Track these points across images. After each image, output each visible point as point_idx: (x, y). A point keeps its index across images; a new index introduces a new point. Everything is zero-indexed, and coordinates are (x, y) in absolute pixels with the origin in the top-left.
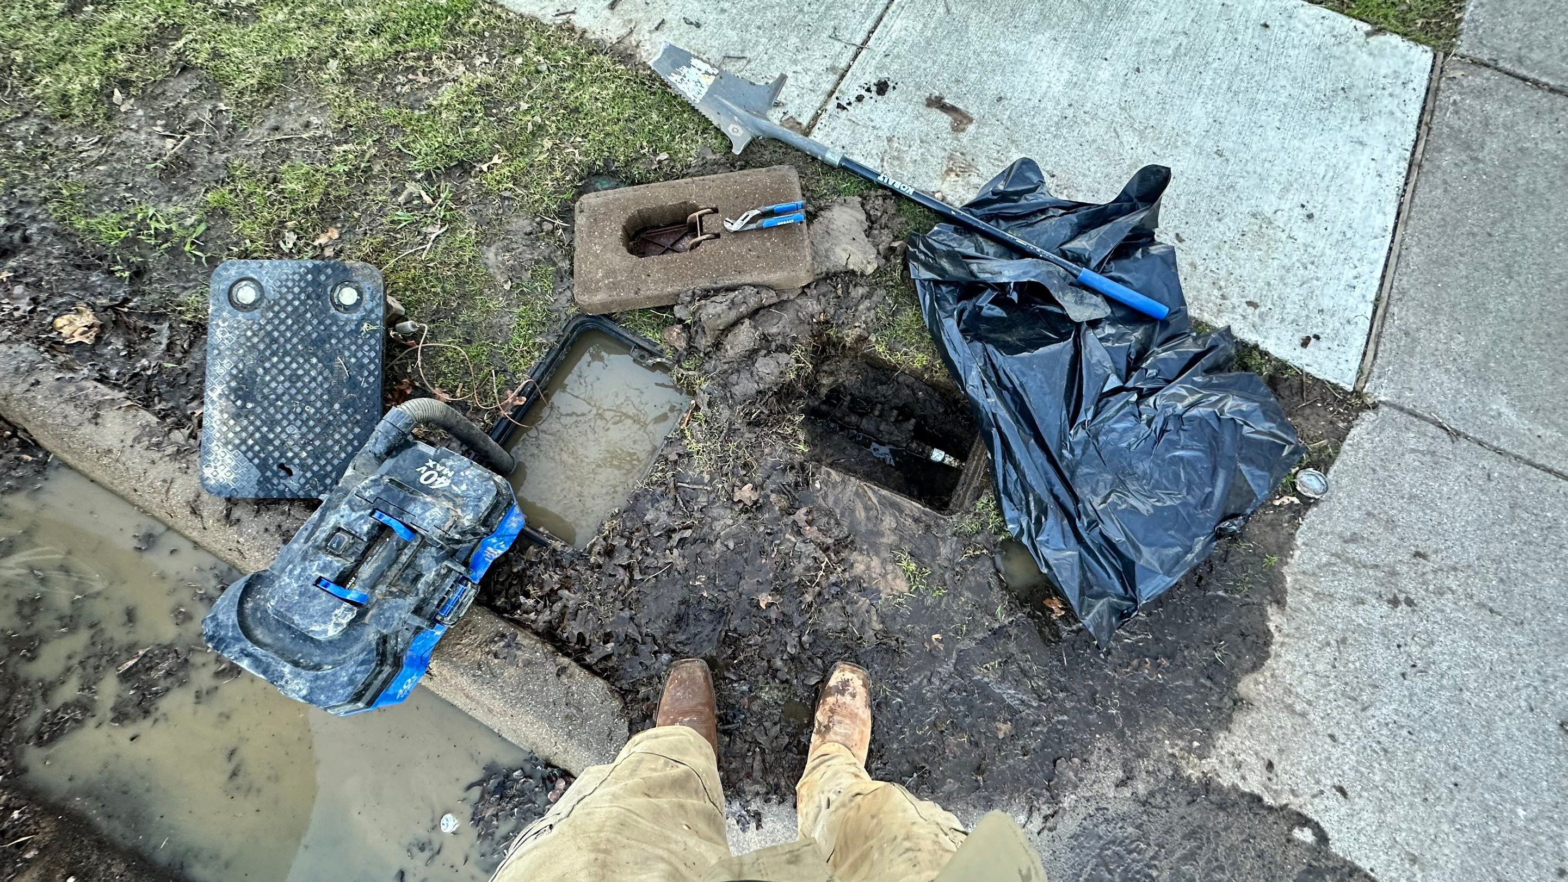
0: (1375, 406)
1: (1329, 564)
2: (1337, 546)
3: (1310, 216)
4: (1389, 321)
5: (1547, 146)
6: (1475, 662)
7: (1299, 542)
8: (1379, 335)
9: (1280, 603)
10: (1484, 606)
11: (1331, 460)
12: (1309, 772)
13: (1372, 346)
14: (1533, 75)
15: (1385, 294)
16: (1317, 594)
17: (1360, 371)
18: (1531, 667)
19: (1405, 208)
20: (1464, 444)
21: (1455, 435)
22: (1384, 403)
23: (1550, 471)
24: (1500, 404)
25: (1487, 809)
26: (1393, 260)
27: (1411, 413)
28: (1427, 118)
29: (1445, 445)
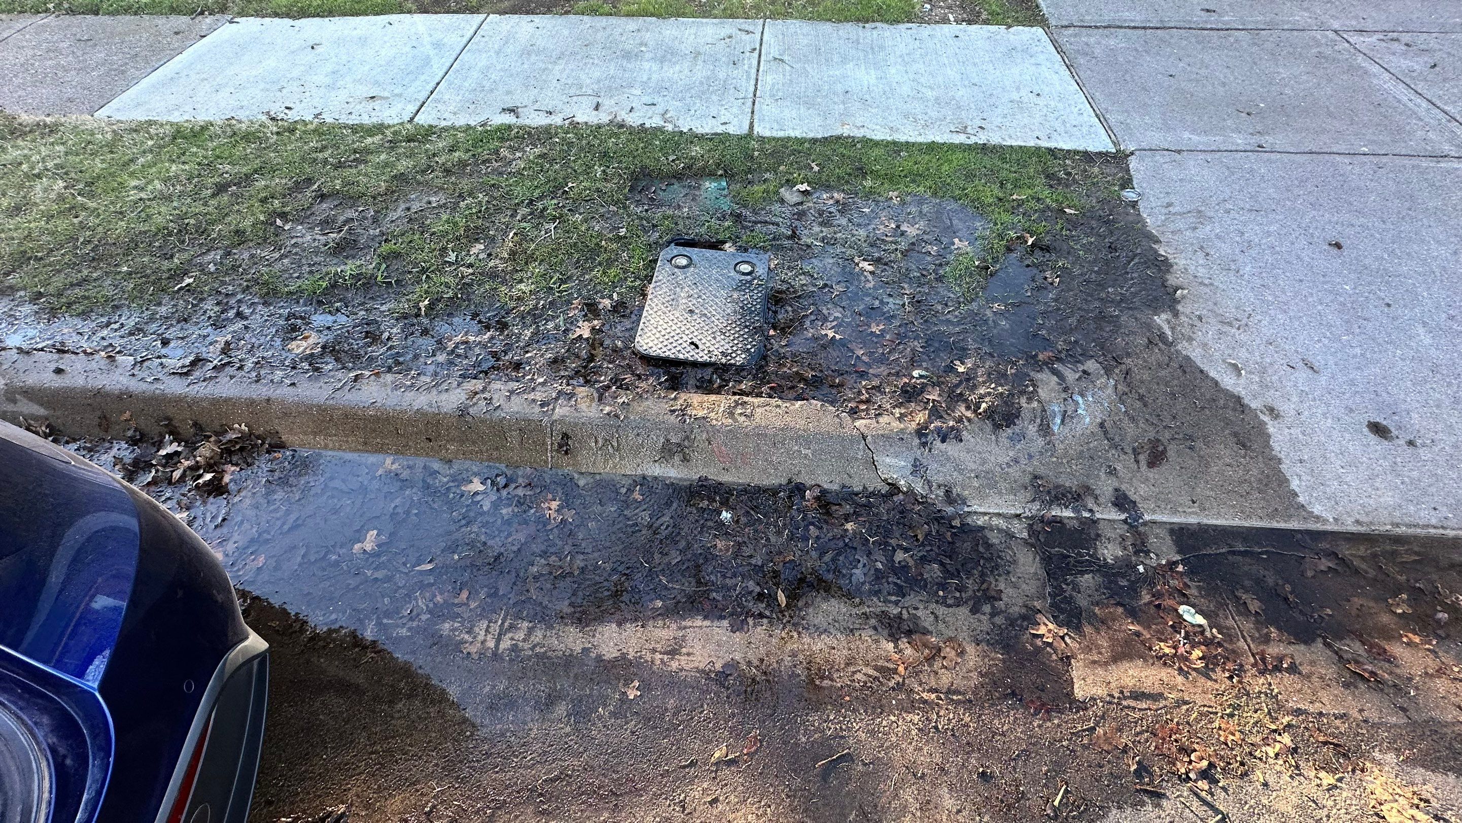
0: (1132, 153)
1: (1166, 219)
2: (1164, 211)
3: (1038, 95)
4: (1109, 121)
5: (1120, 45)
6: (1269, 234)
7: (1145, 216)
8: (1109, 127)
9: (1158, 241)
10: (1252, 210)
11: (1130, 180)
12: (1237, 308)
13: (1110, 132)
14: (1093, 24)
15: (1098, 112)
16: (1172, 232)
17: (1113, 142)
18: (1294, 227)
19: (1079, 81)
20: (1185, 153)
21: (1179, 152)
22: (1136, 150)
23: (1231, 151)
24: (1186, 135)
25: (1330, 292)
26: (1091, 100)
27: (1151, 150)
28: (1059, 50)
29: (1178, 157)
